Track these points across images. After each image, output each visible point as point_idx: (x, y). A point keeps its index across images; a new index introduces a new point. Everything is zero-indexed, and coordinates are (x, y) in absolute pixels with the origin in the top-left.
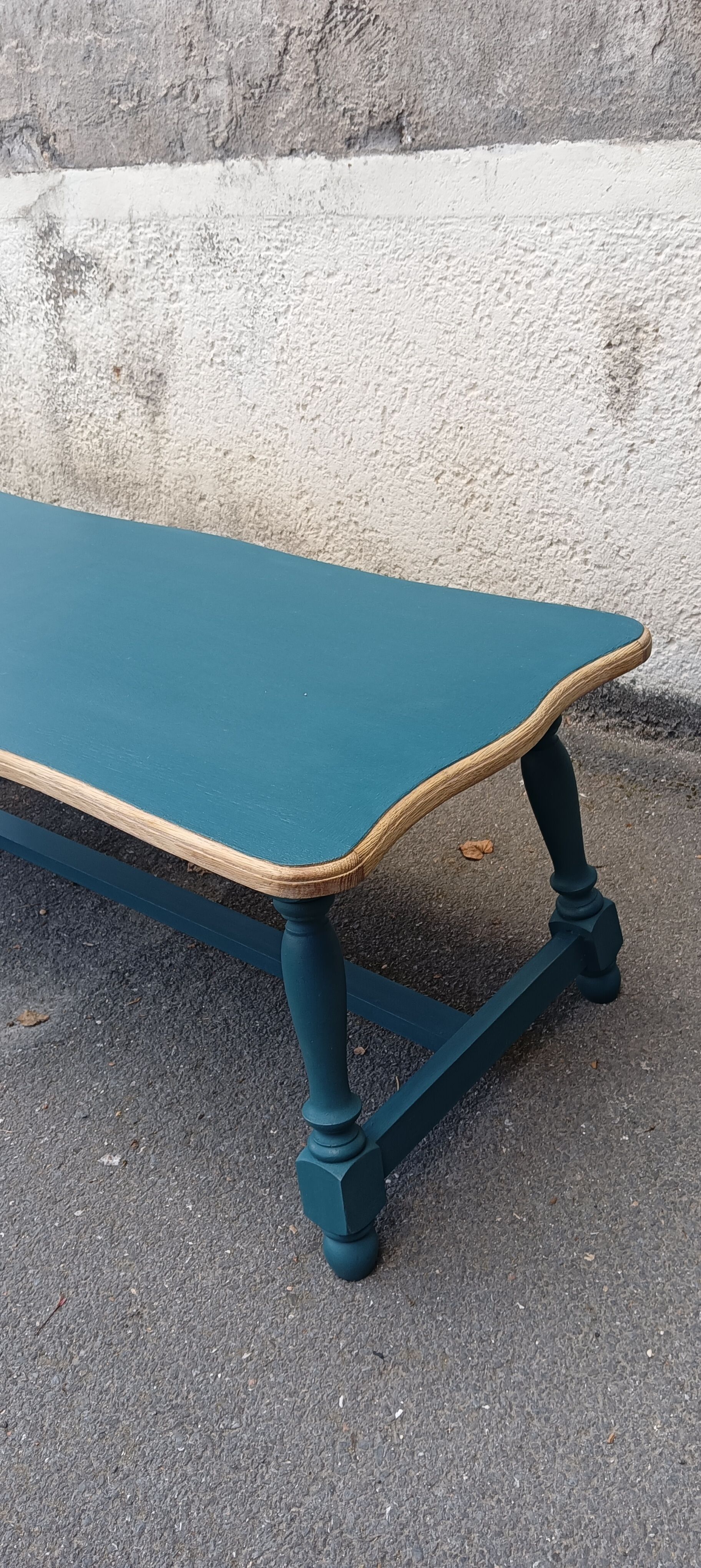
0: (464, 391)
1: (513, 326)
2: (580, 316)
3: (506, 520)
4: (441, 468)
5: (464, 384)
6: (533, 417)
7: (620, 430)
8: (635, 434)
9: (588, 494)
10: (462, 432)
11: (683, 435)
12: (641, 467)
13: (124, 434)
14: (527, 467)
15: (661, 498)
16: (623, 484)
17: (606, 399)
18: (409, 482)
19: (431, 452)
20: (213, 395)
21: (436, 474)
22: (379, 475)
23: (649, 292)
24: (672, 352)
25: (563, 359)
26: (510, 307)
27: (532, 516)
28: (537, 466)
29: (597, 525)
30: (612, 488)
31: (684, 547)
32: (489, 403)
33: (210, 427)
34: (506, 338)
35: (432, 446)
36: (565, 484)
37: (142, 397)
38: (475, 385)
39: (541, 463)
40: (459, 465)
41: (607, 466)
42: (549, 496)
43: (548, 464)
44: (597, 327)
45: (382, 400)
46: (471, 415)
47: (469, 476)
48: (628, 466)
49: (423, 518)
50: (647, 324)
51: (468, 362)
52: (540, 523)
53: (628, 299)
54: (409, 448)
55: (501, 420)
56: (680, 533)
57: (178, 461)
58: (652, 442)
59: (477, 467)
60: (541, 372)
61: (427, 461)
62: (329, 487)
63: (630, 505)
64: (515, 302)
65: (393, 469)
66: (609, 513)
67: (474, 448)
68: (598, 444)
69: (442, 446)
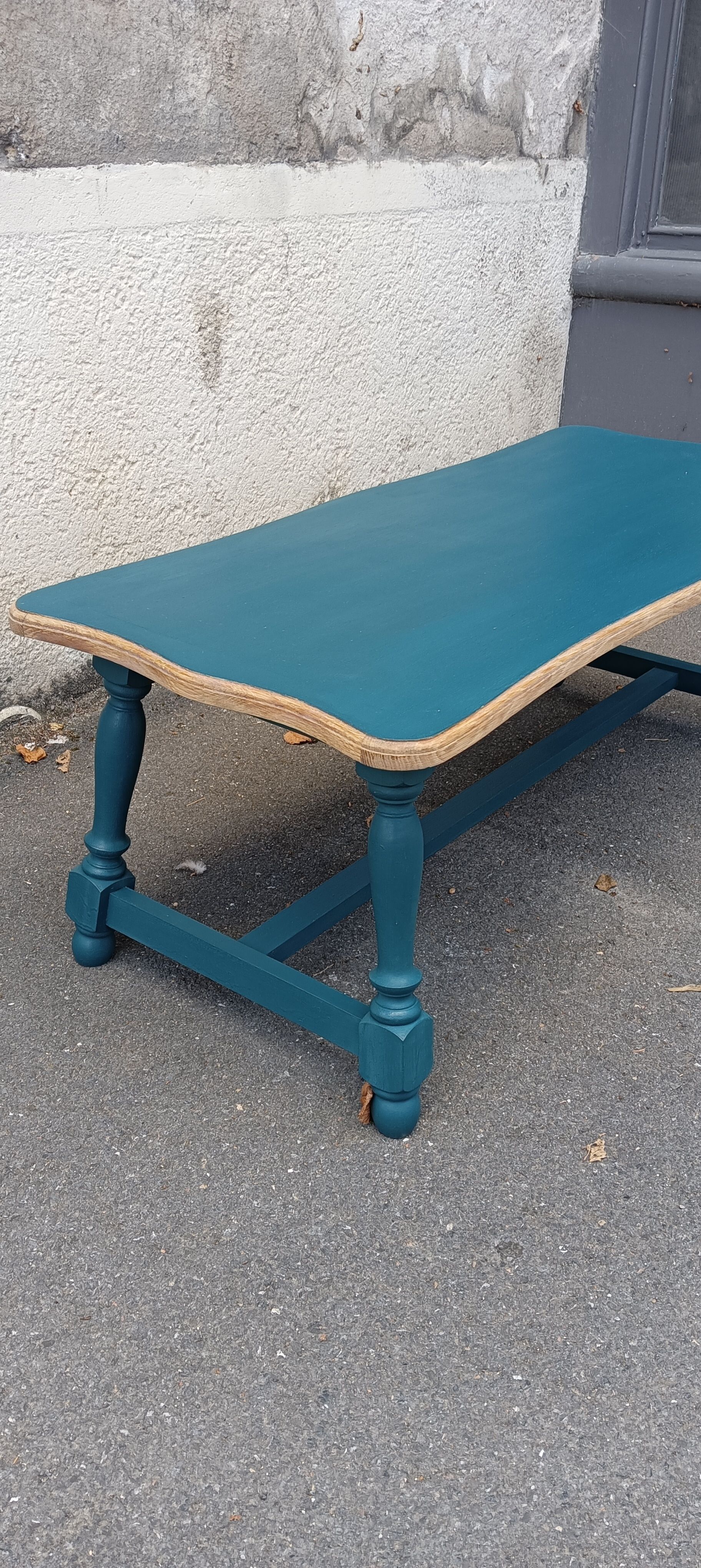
0: (91, 396)
1: (130, 326)
2: (180, 308)
3: (134, 507)
4: (74, 479)
5: (90, 390)
6: (149, 404)
7: (211, 395)
8: (221, 396)
9: (194, 457)
10: (91, 436)
11: (249, 388)
12: (226, 421)
14: (147, 450)
16: (216, 439)
17: (201, 373)
18: (45, 505)
19: (64, 466)
23: (222, 282)
24: (239, 325)
25: (170, 347)
26: (126, 310)
28: (156, 447)
30: (209, 446)
32: (113, 401)
34: (125, 338)
35: (64, 460)
36: (178, 455)
38: (100, 388)
39: (158, 443)
40: (91, 471)
41: (205, 428)
43: (163, 442)
44: (191, 315)
45: (10, 429)
46: (99, 418)
47: (100, 478)
48: (218, 424)
49: (61, 537)
50: (223, 307)
51: (93, 367)
53: (210, 289)
54: (43, 470)
55: (124, 414)
58: (230, 399)
59: (106, 466)
60: (154, 362)
61: (61, 477)
63: (221, 455)
64: (131, 304)
65: (27, 499)
67: (102, 448)
68: (198, 412)
69: (74, 456)
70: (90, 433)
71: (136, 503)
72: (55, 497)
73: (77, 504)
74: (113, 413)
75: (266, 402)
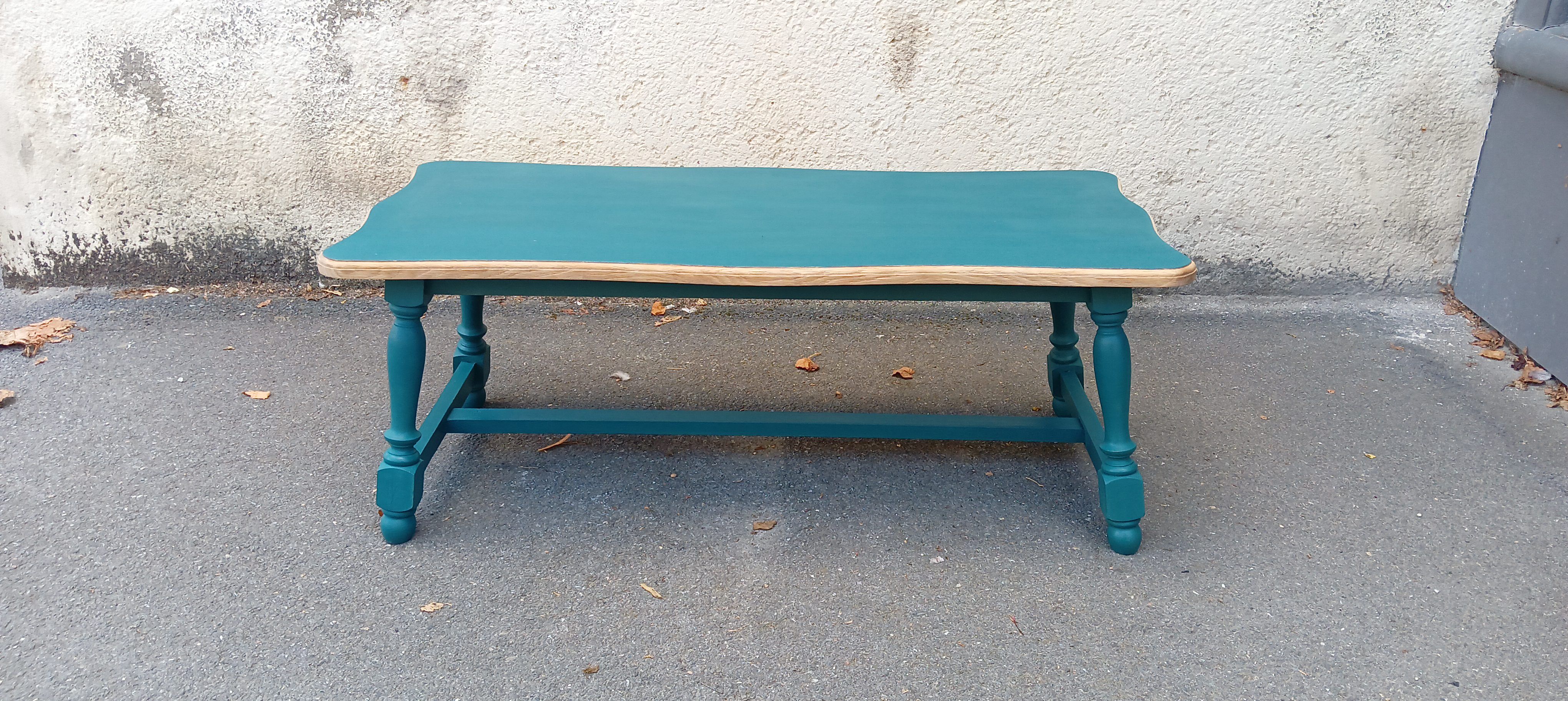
0: (777, 76)
1: (819, 31)
2: (873, 22)
4: (754, 133)
5: (776, 72)
6: (834, 91)
7: (900, 93)
8: (911, 96)
9: (875, 139)
10: (774, 105)
11: (945, 94)
12: (915, 117)
13: (406, 135)
14: (827, 126)
15: (929, 136)
16: (902, 130)
17: (890, 75)
18: (725, 146)
19: (745, 122)
20: (524, 94)
21: (749, 138)
22: (695, 144)
23: (922, 6)
24: (938, 43)
25: (859, 51)
26: (818, 18)
27: (829, 159)
28: (836, 124)
29: (882, 159)
30: (893, 134)
31: (944, 166)
32: (797, 83)
33: (516, 121)
34: (814, 39)
35: (747, 118)
36: (858, 134)
37: (434, 101)
38: (786, 72)
39: (838, 122)
40: (770, 130)
41: (890, 119)
42: (845, 144)
43: (844, 122)
44: (885, 29)
45: (702, 88)
46: (782, 93)
47: (778, 137)
48: (905, 118)
50: (921, 26)
51: (781, 56)
52: (837, 163)
53: (908, 11)
54: (726, 121)
55: (807, 95)
56: (942, 157)
57: (472, 153)
58: (923, 100)
59: (785, 130)
60: (841, 60)
61: (742, 129)
62: (645, 157)
63: (907, 143)
64: (822, 15)
65: (710, 138)
66: (890, 150)
67: (783, 116)
68: (883, 105)
69: (755, 117)
70: (773, 103)
71: (812, 162)
72: (734, 142)
73: (754, 152)
74: (796, 92)
75: (965, 108)
